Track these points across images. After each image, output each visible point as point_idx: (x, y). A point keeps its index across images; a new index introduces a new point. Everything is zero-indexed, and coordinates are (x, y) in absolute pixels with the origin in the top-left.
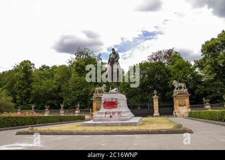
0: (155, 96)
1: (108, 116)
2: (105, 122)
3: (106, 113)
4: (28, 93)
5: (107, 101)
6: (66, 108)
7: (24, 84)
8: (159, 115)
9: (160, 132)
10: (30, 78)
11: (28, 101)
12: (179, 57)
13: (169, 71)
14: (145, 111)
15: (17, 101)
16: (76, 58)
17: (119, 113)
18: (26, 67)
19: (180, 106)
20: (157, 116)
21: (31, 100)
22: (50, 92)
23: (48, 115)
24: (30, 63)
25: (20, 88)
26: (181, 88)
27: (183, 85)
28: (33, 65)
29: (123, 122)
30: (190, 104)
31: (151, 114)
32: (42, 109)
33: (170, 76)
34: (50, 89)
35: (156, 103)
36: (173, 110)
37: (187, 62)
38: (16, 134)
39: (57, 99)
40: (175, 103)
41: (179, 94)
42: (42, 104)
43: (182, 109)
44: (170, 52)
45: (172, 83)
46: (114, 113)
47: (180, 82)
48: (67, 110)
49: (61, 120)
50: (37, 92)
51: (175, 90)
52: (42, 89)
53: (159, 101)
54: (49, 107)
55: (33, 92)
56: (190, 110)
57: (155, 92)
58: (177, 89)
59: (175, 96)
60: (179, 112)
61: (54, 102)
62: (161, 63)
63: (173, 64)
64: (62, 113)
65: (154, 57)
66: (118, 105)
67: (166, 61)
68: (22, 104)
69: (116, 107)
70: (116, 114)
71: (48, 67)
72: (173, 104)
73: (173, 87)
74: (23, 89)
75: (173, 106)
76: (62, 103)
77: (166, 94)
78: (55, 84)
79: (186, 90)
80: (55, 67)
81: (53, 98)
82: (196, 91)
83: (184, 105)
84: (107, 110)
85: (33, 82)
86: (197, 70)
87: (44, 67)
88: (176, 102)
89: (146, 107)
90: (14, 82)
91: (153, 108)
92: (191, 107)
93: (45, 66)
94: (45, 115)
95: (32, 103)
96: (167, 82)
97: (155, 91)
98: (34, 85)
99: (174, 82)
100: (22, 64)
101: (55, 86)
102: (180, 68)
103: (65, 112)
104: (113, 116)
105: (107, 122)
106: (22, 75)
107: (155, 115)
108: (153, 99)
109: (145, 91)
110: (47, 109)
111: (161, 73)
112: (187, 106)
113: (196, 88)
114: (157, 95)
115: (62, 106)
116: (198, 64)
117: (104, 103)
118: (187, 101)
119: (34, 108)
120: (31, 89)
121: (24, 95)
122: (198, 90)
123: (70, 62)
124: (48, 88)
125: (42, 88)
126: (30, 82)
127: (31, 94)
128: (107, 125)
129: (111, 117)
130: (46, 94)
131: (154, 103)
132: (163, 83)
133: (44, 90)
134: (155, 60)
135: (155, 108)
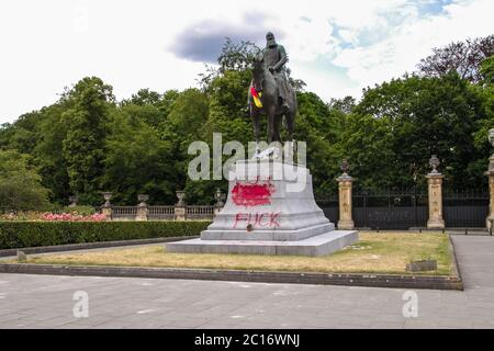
0: (434, 173)
1: (243, 225)
3: (238, 218)
4: (98, 165)
5: (242, 184)
6: (190, 202)
7: (87, 140)
8: (442, 225)
9: (358, 280)
10: (103, 124)
11: (96, 184)
13: (482, 100)
14: (405, 212)
15: (71, 184)
16: (222, 71)
17: (274, 217)
18: (90, 95)
20: (438, 229)
21: (105, 179)
22: (153, 159)
23: (145, 220)
24: (100, 83)
25: (76, 150)
28: (110, 88)
31: (421, 222)
32: (133, 202)
33: (482, 115)
34: (151, 153)
35: (435, 194)
36: (487, 213)
39: (172, 180)
40: (492, 193)
42: (131, 190)
44: (488, 46)
45: (485, 135)
46: (258, 218)
48: (194, 208)
50: (118, 162)
52: (131, 151)
53: (443, 186)
54: (147, 197)
55: (110, 158)
57: (434, 161)
61: (164, 186)
62: (454, 79)
64: (180, 215)
65: (440, 60)
66: (273, 195)
67: (474, 72)
68: (82, 191)
69: (266, 201)
71: (155, 96)
72: (488, 196)
73: (489, 149)
74: (85, 152)
75: (488, 202)
77: (466, 166)
78: (168, 138)
81: (160, 177)
85: (110, 133)
87: (143, 94)
89: (406, 202)
90: (60, 135)
91: (426, 205)
94: (138, 219)
95: (107, 187)
96: (469, 132)
97: (434, 157)
98: (110, 143)
100: (80, 87)
101: (167, 144)
103: (189, 211)
104: (257, 226)
106: (81, 116)
107: (430, 225)
108: (426, 182)
109: (405, 158)
110: (142, 204)
111: (453, 107)
114: (440, 168)
115: (181, 196)
117: (236, 189)
119: (112, 202)
120: (106, 150)
121: (87, 169)
123: (206, 80)
124: (147, 150)
125: (132, 147)
126: (101, 134)
127: (102, 166)
129: (250, 228)
130: (143, 165)
131: (431, 191)
132: (457, 135)
133: (139, 155)
134: (441, 69)
135: (432, 207)
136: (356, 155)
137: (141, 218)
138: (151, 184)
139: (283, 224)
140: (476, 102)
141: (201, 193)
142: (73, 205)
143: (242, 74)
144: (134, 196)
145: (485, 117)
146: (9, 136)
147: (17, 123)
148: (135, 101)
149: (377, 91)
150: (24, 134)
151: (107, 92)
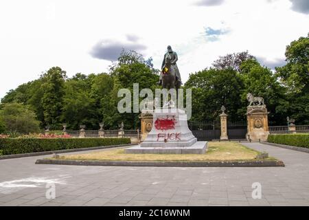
0: (223, 114)
1: (162, 139)
2: (157, 148)
3: (159, 136)
4: (59, 110)
5: (160, 119)
6: (106, 128)
7: (53, 98)
8: (227, 138)
9: (236, 164)
10: (61, 90)
11: (58, 119)
12: (255, 63)
13: (242, 80)
14: (210, 133)
15: (46, 119)
16: (120, 64)
17: (177, 135)
18: (55, 76)
19: (255, 127)
20: (225, 140)
21: (62, 117)
22: (87, 108)
23: (84, 137)
24: (60, 70)
25: (48, 103)
27: (260, 99)
28: (65, 72)
29: (182, 148)
30: (269, 125)
31: (217, 137)
32: (77, 129)
33: (243, 88)
34: (87, 104)
35: (224, 123)
36: (246, 132)
37: (266, 69)
38: (36, 163)
39: (96, 118)
40: (248, 123)
41: (254, 112)
42: (76, 123)
43: (258, 131)
44: (242, 56)
45: (245, 96)
46: (169, 136)
47: (257, 96)
48: (108, 131)
49: (100, 144)
50: (70, 108)
51: (250, 106)
53: (227, 120)
54: (84, 126)
55: (65, 107)
56: (268, 133)
57: (223, 108)
58: (252, 105)
59: (249, 115)
60: (254, 135)
61: (92, 121)
62: (231, 71)
63: (247, 72)
64: (101, 135)
65: (222, 62)
66: (176, 125)
67: (237, 68)
68: (51, 123)
69: (173, 128)
70: (173, 138)
71: (84, 76)
72: (247, 124)
73: (247, 102)
74: (52, 104)
75: (247, 127)
76: (101, 121)
78: (93, 97)
79: (264, 106)
80: (92, 76)
81: (90, 116)
82: (278, 109)
83: (262, 127)
84: (160, 132)
85: (64, 94)
86: (279, 80)
87: (78, 75)
88: (251, 122)
89: (210, 128)
90: (40, 95)
91: (220, 129)
92: (270, 129)
93: (80, 74)
94: (80, 137)
95: (64, 121)
96: (238, 95)
97: (223, 106)
98: (65, 100)
99: (249, 95)
100: (50, 72)
101: (93, 100)
102: (256, 76)
103: (105, 133)
104: (169, 140)
105: (161, 148)
106: (51, 86)
107: (221, 138)
108: (220, 117)
109: (209, 107)
110: (82, 130)
111: (231, 83)
112: (265, 127)
113: (278, 104)
114: (226, 112)
115: (101, 125)
116: (281, 72)
117: (157, 122)
118: (265, 121)
119: (67, 128)
120: (62, 103)
121: (54, 112)
122: (280, 106)
123: (112, 69)
124: (84, 103)
125: (77, 102)
126: (61, 95)
127: (61, 111)
128: (160, 152)
129: (165, 141)
130: (81, 110)
131: (222, 122)
132: (234, 97)
133: (79, 106)
134: (223, 66)
135: (222, 130)
137: (81, 136)
138: (85, 120)
139: (182, 139)
142: (48, 130)
144: (77, 125)
145: (245, 88)
146: (13, 96)
147: (17, 90)
148: (74, 79)
149: (196, 75)
150: (21, 95)
151: (63, 74)
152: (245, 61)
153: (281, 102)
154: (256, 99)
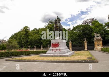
0: (85, 41)
1: (54, 51)
2: (51, 55)
3: (53, 50)
4: (27, 41)
5: (53, 43)
6: (43, 47)
7: (25, 37)
8: (87, 50)
10: (28, 34)
11: (27, 44)
12: (97, 22)
13: (92, 28)
14: (81, 48)
15: (23, 44)
16: (48, 24)
17: (60, 50)
18: (26, 29)
19: (97, 45)
20: (86, 50)
21: (28, 44)
23: (36, 50)
24: (28, 27)
25: (24, 39)
26: (98, 36)
27: (99, 35)
29: (61, 55)
30: (103, 44)
31: (83, 49)
32: (34, 47)
34: (36, 39)
35: (86, 44)
36: (94, 47)
37: (101, 23)
38: (5, 61)
39: (40, 43)
40: (95, 44)
41: (97, 40)
42: (33, 45)
43: (99, 47)
44: (92, 20)
45: (93, 34)
46: (57, 50)
47: (98, 34)
50: (31, 40)
51: (95, 38)
52: (33, 39)
53: (87, 43)
54: (36, 47)
55: (29, 40)
56: (102, 47)
57: (85, 39)
58: (96, 37)
59: (95, 41)
60: (97, 48)
61: (39, 44)
62: (88, 25)
63: (94, 25)
65: (85, 22)
66: (59, 45)
67: (91, 24)
68: (25, 46)
69: (58, 47)
70: (58, 51)
71: (37, 29)
72: (94, 44)
73: (94, 36)
74: (25, 39)
75: (94, 45)
77: (90, 39)
79: (100, 38)
80: (40, 29)
81: (38, 43)
82: (106, 38)
83: (100, 45)
84: (53, 48)
85: (29, 36)
86: (106, 27)
87: (35, 29)
88: (96, 43)
89: (81, 46)
90: (21, 36)
91: (84, 46)
93: (35, 28)
94: (34, 50)
95: (29, 45)
96: (91, 34)
97: (85, 38)
98: (29, 37)
99: (95, 34)
100: (24, 28)
101: (39, 37)
102: (97, 27)
103: (43, 49)
104: (56, 51)
105: (53, 55)
106: (24, 33)
107: (85, 50)
108: (84, 42)
109: (80, 38)
110: (35, 48)
111: (88, 30)
112: (101, 45)
114: (86, 40)
115: (42, 46)
116: (107, 24)
118: (101, 43)
119: (30, 47)
120: (29, 39)
121: (26, 42)
122: (107, 37)
123: (46, 26)
124: (36, 38)
125: (33, 38)
126: (28, 36)
127: (28, 41)
129: (55, 52)
130: (35, 41)
131: (85, 44)
132: (89, 34)
133: (34, 39)
134: (85, 23)
135: (85, 47)
136: (72, 38)
138: (37, 44)
139: (61, 51)
140: (91, 29)
141: (45, 45)
142: (23, 48)
143: (52, 25)
144: (34, 46)
145: (93, 31)
146: (13, 37)
147: (14, 35)
148: (34, 30)
149: (75, 27)
151: (29, 29)
152: (94, 21)
153: (107, 36)
154: (97, 35)
